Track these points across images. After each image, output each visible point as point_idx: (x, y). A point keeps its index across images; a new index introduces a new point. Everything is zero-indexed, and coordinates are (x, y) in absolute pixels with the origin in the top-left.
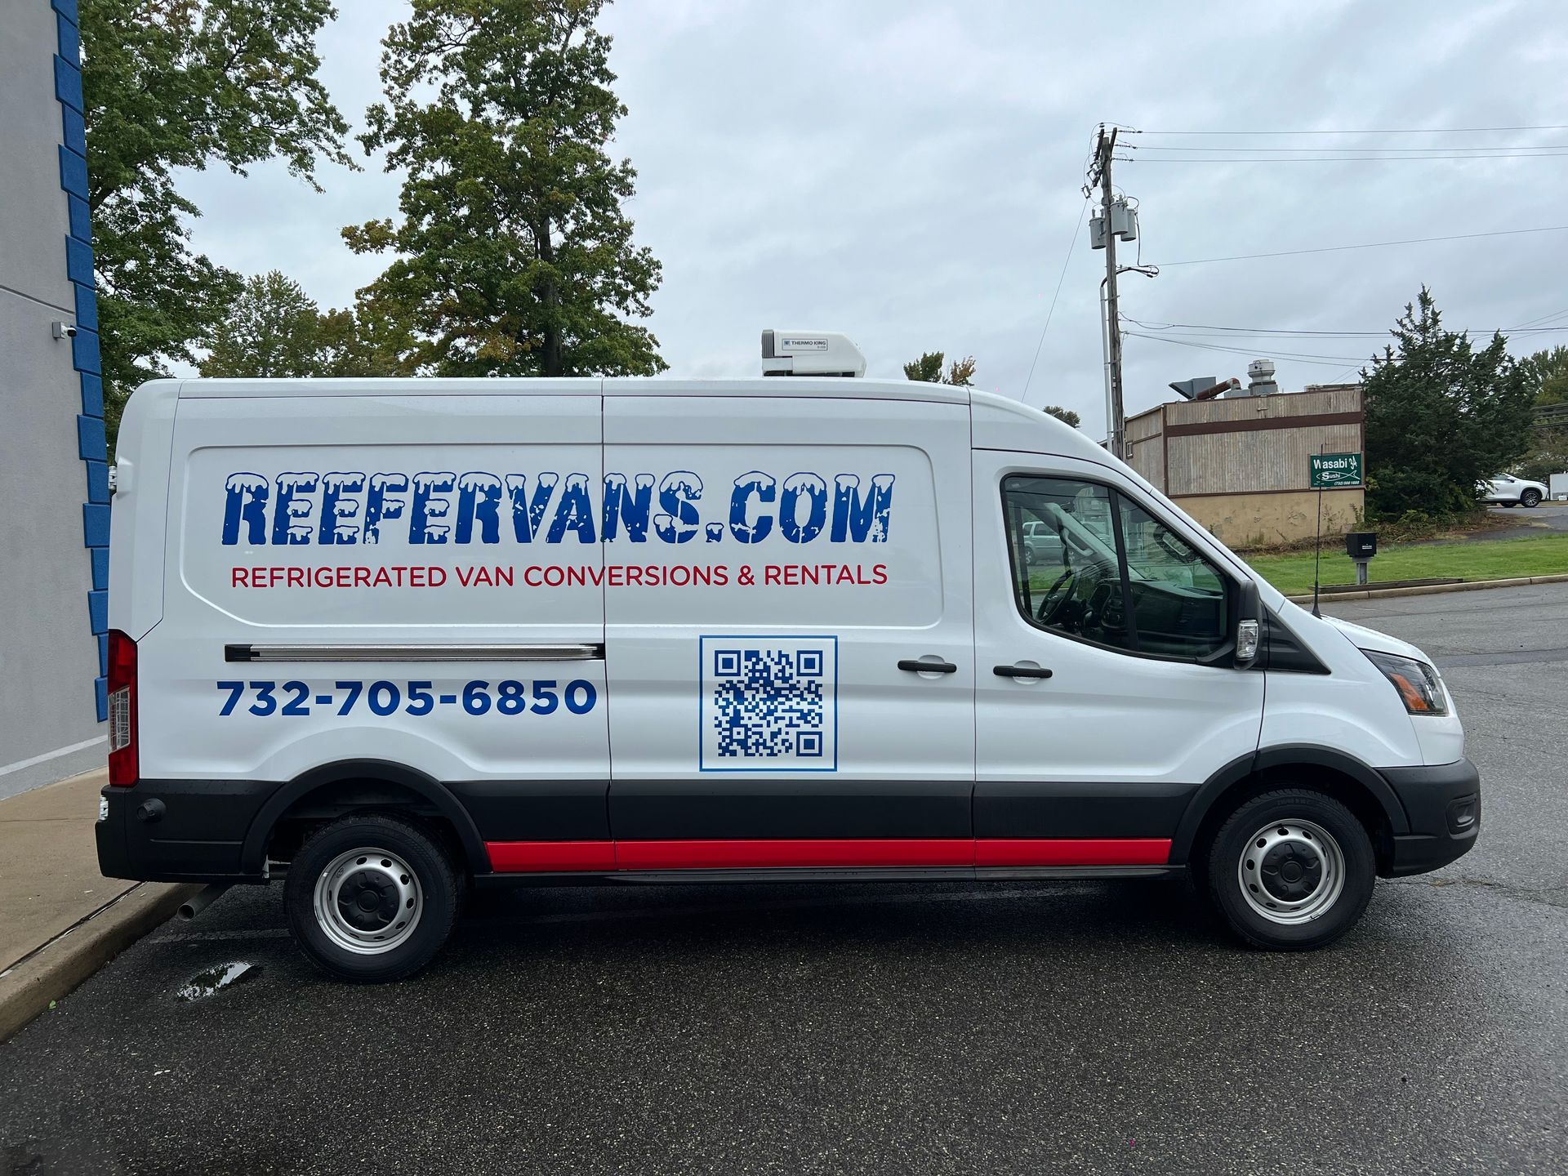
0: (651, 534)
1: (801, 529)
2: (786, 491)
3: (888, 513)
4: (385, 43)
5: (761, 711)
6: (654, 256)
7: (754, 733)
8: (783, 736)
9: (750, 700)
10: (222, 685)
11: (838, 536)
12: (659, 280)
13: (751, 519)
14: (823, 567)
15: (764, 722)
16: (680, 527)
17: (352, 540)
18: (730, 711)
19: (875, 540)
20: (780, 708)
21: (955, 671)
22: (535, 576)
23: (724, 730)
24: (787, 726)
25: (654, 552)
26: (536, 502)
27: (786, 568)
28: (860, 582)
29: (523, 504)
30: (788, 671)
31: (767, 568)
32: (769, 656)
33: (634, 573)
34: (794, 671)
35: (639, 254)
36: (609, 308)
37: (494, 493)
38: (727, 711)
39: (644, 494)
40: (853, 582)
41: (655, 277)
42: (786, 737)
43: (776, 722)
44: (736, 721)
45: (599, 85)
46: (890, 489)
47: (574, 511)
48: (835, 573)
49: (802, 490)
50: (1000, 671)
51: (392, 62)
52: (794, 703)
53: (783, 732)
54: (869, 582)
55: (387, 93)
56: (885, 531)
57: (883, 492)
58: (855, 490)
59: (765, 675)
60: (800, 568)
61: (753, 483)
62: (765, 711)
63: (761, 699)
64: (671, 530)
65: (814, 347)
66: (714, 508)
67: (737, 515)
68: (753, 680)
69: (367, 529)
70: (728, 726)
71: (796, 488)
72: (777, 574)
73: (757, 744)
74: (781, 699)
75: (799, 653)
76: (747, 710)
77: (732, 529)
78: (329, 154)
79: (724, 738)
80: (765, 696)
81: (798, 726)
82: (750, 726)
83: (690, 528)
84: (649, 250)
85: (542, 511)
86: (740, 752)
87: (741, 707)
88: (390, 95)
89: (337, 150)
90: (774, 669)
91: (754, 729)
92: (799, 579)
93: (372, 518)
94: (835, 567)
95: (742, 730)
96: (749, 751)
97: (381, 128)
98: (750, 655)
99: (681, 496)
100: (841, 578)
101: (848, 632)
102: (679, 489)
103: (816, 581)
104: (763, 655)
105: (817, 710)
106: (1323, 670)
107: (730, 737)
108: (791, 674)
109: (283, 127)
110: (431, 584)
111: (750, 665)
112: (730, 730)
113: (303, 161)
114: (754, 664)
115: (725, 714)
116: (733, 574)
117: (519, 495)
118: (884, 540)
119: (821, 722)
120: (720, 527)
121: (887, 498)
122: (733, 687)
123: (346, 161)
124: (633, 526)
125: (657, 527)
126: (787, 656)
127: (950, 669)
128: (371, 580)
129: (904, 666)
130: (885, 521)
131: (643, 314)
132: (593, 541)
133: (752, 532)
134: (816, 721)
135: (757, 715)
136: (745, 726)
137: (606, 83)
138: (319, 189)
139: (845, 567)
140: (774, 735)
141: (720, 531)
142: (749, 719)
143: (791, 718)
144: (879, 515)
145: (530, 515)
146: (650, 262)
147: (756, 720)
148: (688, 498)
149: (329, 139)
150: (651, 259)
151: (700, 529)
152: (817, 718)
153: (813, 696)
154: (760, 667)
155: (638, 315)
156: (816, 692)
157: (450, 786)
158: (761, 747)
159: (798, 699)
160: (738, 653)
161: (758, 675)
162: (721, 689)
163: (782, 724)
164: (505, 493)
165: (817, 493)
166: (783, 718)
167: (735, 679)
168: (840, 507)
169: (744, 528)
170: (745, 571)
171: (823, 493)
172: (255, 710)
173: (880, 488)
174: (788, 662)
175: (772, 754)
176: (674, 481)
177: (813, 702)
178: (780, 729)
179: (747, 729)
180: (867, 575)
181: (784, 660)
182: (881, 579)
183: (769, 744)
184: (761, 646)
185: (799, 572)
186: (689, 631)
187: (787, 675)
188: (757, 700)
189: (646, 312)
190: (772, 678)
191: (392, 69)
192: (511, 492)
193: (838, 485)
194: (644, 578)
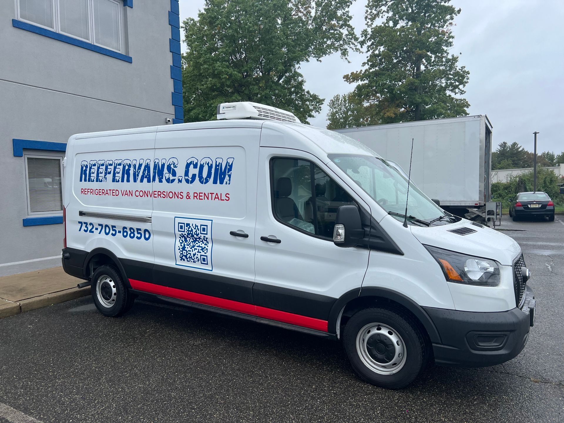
0: (164, 180)
1: (204, 179)
2: (201, 164)
3: (231, 173)
4: (367, 7)
5: (191, 246)
6: (466, 69)
7: (189, 253)
8: (196, 256)
9: (188, 241)
10: (79, 222)
11: (215, 182)
12: (468, 79)
13: (190, 175)
14: (210, 193)
15: (191, 250)
16: (172, 178)
17: (102, 181)
18: (183, 244)
19: (226, 184)
20: (196, 245)
21: (248, 237)
22: (137, 194)
23: (181, 251)
24: (198, 252)
25: (164, 186)
26: (138, 169)
27: (200, 193)
28: (221, 200)
29: (135, 170)
30: (198, 232)
31: (194, 193)
32: (192, 226)
33: (160, 193)
34: (199, 232)
35: (459, 69)
36: (448, 93)
37: (130, 166)
38: (182, 244)
39: (163, 165)
40: (219, 200)
41: (466, 78)
42: (197, 256)
43: (195, 250)
44: (184, 248)
45: (444, 4)
46: (232, 164)
47: (146, 172)
48: (214, 196)
49: (206, 164)
50: (263, 239)
51: (369, 13)
52: (200, 244)
53: (196, 254)
54: (224, 200)
55: (367, 24)
56: (230, 180)
57: (230, 165)
58: (221, 164)
59: (191, 232)
60: (203, 193)
61: (192, 161)
62: (192, 246)
63: (192, 241)
64: (169, 178)
65: (232, 108)
66: (180, 171)
67: (187, 174)
68: (188, 234)
69: (104, 178)
70: (182, 250)
71: (204, 163)
72: (198, 196)
73: (189, 257)
74: (197, 242)
75: (201, 225)
76: (187, 245)
77: (185, 178)
78: (353, 49)
79: (181, 254)
80: (193, 240)
81: (200, 252)
82: (187, 251)
83: (174, 178)
84: (464, 67)
85: (139, 172)
86: (186, 260)
87: (186, 244)
88: (368, 25)
89: (355, 47)
90: (194, 230)
91: (189, 252)
92: (203, 198)
93: (106, 174)
94: (213, 193)
95: (185, 252)
96: (188, 260)
97: (366, 37)
98: (188, 225)
99: (172, 166)
100: (215, 198)
101: (217, 219)
102: (172, 164)
103: (208, 198)
104: (191, 225)
105: (207, 248)
106: (401, 254)
107: (182, 254)
108: (199, 233)
109: (338, 43)
110: (116, 195)
111: (187, 228)
112: (182, 251)
113: (344, 53)
114: (189, 228)
115: (181, 246)
116: (185, 195)
117: (135, 166)
118: (229, 184)
119: (207, 252)
120: (182, 178)
121: (231, 166)
122: (183, 236)
123: (358, 50)
124: (160, 177)
125: (166, 177)
126: (197, 226)
127: (246, 236)
128: (105, 193)
129: (232, 233)
130: (230, 176)
131: (461, 93)
132: (150, 182)
133: (190, 180)
134: (206, 252)
135: (190, 247)
136: (186, 250)
137: (447, 3)
138: (349, 62)
139: (217, 194)
140: (194, 255)
141: (182, 179)
142: (188, 248)
143: (199, 249)
144: (228, 174)
145: (137, 173)
146: (464, 72)
147: (189, 249)
148: (174, 167)
149: (353, 44)
150: (465, 71)
151: (176, 178)
152: (206, 250)
153: (206, 242)
154: (190, 229)
155: (459, 94)
156: (206, 241)
157: (119, 259)
158: (191, 259)
159: (202, 243)
160: (184, 224)
161: (189, 232)
162: (180, 236)
163: (196, 251)
164: (132, 166)
165: (210, 165)
166: (197, 249)
167: (184, 233)
168: (216, 170)
169: (188, 178)
170: (188, 194)
171: (212, 165)
172: (85, 230)
173: (229, 163)
174: (198, 229)
175: (194, 262)
176: (171, 161)
177: (206, 244)
178: (195, 253)
179: (187, 252)
180: (224, 197)
181: (197, 227)
182: (227, 199)
183: (193, 258)
184: (190, 222)
185: (203, 195)
186: (171, 215)
187: (198, 233)
188: (190, 241)
189: (462, 92)
190: (194, 234)
191: (369, 16)
192: (133, 165)
193: (216, 162)
194: (162, 195)
